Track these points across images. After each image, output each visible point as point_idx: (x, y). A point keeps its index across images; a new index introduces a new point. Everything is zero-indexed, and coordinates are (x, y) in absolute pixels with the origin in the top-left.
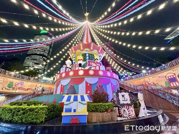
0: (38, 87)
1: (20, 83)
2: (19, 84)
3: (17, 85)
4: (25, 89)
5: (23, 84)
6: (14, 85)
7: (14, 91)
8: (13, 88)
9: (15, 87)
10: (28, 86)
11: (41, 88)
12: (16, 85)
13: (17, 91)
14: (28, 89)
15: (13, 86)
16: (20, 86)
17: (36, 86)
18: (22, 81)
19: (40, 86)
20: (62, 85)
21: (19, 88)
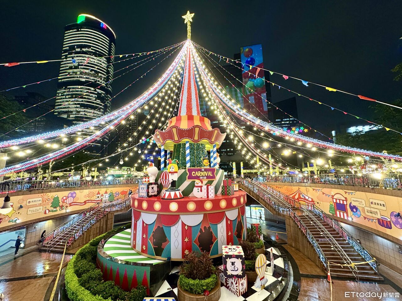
0: (102, 195)
1: (70, 195)
2: (68, 197)
3: (66, 199)
4: (81, 203)
5: (74, 195)
6: (60, 201)
7: (64, 211)
8: (62, 207)
9: (64, 204)
10: (85, 196)
11: (107, 196)
12: (64, 200)
13: (69, 210)
14: (85, 202)
15: (61, 204)
16: (70, 200)
17: (99, 193)
18: (72, 192)
19: (106, 193)
20: (143, 222)
21: (70, 205)
